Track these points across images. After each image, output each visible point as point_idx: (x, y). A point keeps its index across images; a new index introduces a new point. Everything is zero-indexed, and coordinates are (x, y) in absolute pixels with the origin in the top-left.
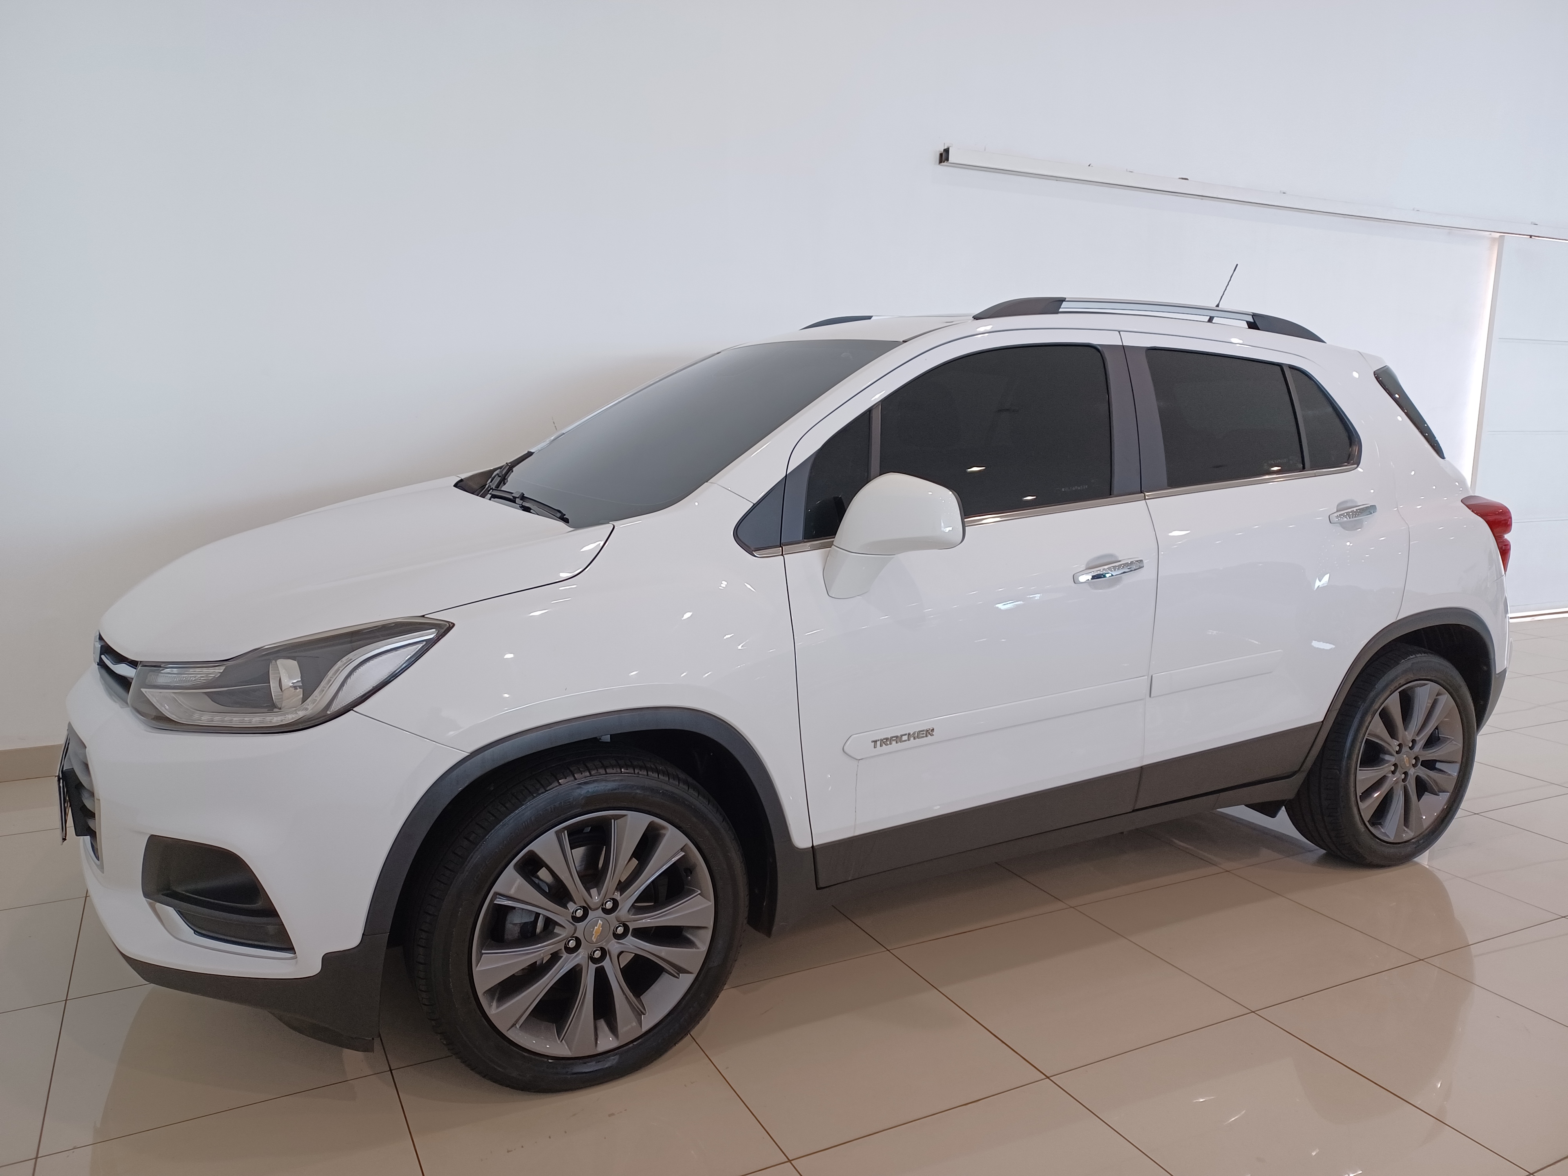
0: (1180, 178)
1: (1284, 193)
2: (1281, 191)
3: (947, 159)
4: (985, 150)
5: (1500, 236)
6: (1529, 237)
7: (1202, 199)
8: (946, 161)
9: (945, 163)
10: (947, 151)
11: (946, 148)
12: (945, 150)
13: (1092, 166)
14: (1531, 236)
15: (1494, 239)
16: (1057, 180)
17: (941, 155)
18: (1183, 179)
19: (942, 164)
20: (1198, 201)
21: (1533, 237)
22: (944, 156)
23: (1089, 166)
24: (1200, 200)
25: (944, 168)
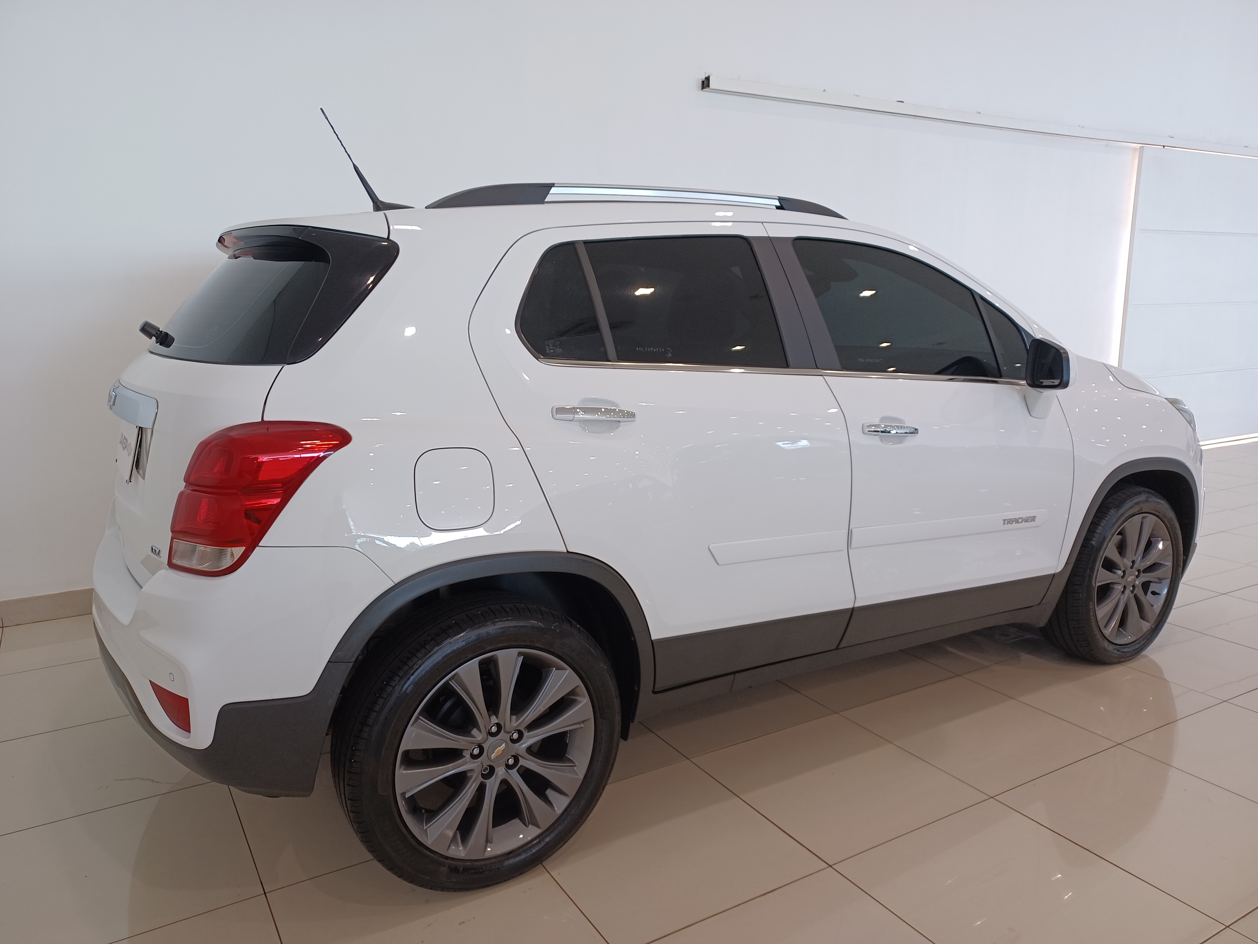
0: (897, 101)
1: (979, 113)
2: (976, 112)
3: (708, 86)
4: (739, 78)
5: (1140, 147)
6: (1162, 147)
7: (915, 119)
8: (707, 88)
9: (707, 89)
10: (708, 79)
11: (707, 76)
12: (706, 78)
13: (826, 91)
14: (1164, 147)
15: (1135, 149)
16: (798, 103)
17: (703, 82)
18: (899, 101)
19: (704, 90)
20: (911, 120)
21: (1165, 147)
22: (705, 83)
23: (824, 91)
24: (913, 119)
25: (705, 94)
